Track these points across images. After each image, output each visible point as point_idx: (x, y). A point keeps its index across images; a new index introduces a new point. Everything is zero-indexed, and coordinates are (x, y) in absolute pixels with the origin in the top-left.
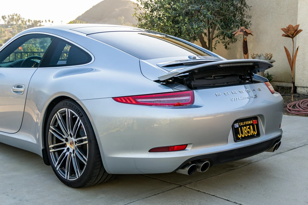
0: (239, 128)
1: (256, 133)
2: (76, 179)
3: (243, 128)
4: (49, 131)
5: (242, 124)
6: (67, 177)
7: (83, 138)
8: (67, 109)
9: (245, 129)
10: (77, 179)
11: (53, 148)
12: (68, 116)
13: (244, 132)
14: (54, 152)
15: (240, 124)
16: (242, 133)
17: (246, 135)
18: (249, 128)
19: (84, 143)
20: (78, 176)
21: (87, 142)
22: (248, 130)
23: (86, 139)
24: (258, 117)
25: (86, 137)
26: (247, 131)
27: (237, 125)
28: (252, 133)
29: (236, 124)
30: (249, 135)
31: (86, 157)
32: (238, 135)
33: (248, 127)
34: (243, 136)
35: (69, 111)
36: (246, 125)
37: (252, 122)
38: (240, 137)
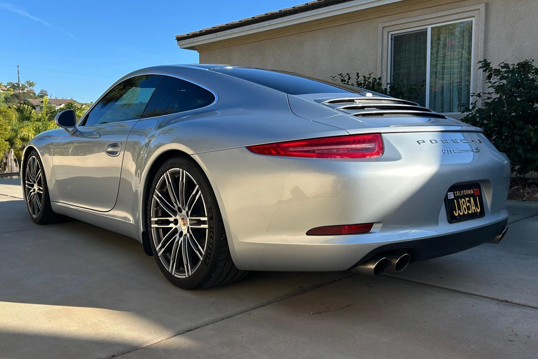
0: (455, 201)
1: (479, 211)
2: (184, 277)
3: (460, 200)
4: (153, 197)
5: (458, 194)
6: (172, 269)
7: (202, 219)
8: (181, 170)
9: (463, 201)
10: (186, 278)
11: (156, 222)
12: (182, 181)
13: (462, 206)
14: (157, 229)
15: (456, 194)
16: (459, 209)
17: (466, 213)
18: (469, 201)
19: (203, 226)
20: (188, 274)
21: (206, 226)
22: (468, 204)
23: (205, 221)
24: (480, 183)
25: (206, 219)
26: (466, 206)
27: (451, 196)
28: (474, 210)
29: (450, 193)
30: (470, 212)
31: (203, 249)
32: (454, 212)
33: (468, 199)
34: (461, 214)
35: (184, 174)
36: (464, 197)
37: (472, 192)
38: (457, 215)
